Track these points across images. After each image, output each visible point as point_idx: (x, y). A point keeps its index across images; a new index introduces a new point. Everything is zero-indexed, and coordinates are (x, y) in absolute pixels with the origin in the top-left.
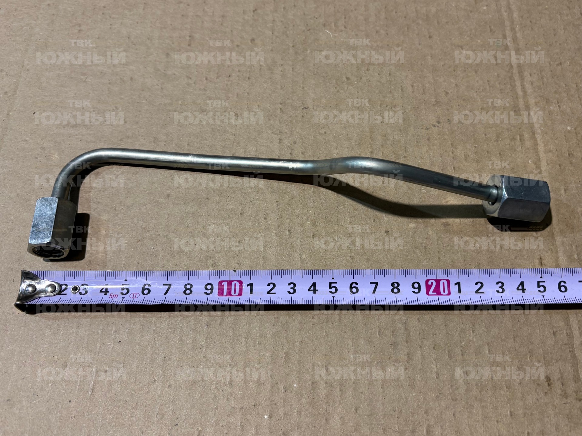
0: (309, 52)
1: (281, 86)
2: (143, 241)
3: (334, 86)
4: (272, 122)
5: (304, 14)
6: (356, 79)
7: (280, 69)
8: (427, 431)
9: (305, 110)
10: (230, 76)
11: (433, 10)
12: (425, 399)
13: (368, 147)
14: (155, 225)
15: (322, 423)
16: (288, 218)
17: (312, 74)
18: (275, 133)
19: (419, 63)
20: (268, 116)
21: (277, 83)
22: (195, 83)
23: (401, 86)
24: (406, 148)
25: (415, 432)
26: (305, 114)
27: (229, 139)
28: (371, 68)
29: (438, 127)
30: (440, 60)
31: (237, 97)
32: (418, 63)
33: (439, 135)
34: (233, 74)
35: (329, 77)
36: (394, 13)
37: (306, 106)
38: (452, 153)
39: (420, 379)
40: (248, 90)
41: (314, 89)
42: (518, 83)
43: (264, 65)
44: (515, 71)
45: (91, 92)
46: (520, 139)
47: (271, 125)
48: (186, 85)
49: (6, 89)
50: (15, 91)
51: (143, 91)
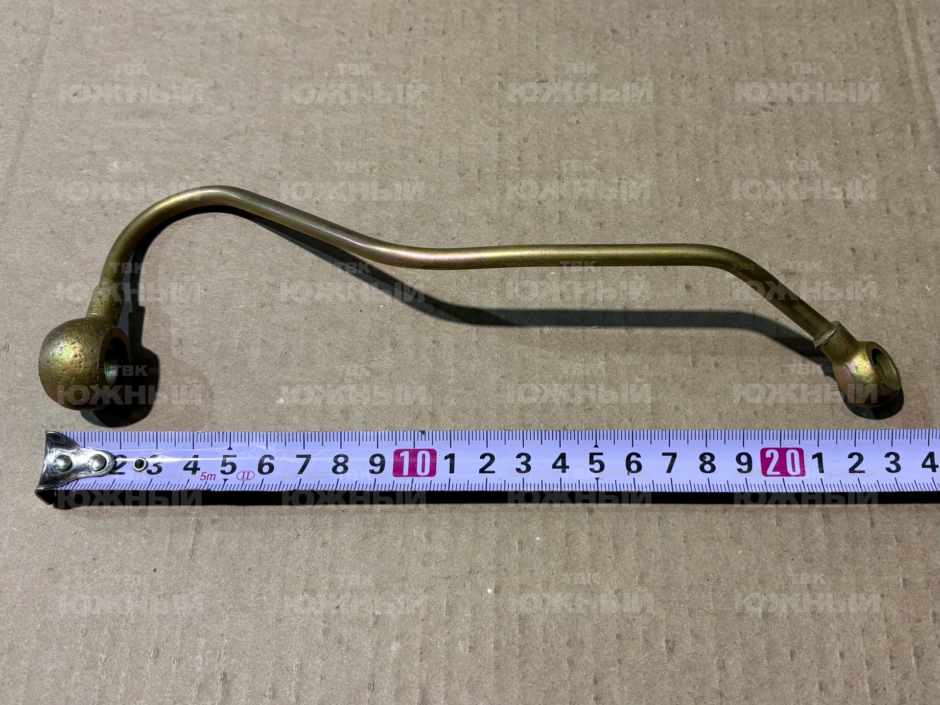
1: (500, 45)
3: (590, 43)
4: (485, 105)
6: (628, 32)
7: (498, 16)
10: (411, 29)
13: (652, 146)
17: (553, 25)
18: (491, 124)
20: (478, 95)
21: (492, 40)
23: (707, 44)
24: (717, 147)
27: (412, 134)
29: (771, 111)
31: (424, 64)
33: (773, 124)
34: (416, 26)
35: (582, 29)
37: (543, 78)
38: (797, 154)
40: (442, 53)
41: (557, 50)
42: (907, 39)
43: (470, 11)
44: (901, 16)
45: (171, 58)
46: (912, 131)
47: (484, 110)
48: (335, 45)
49: (25, 55)
50: (40, 58)
51: (262, 55)
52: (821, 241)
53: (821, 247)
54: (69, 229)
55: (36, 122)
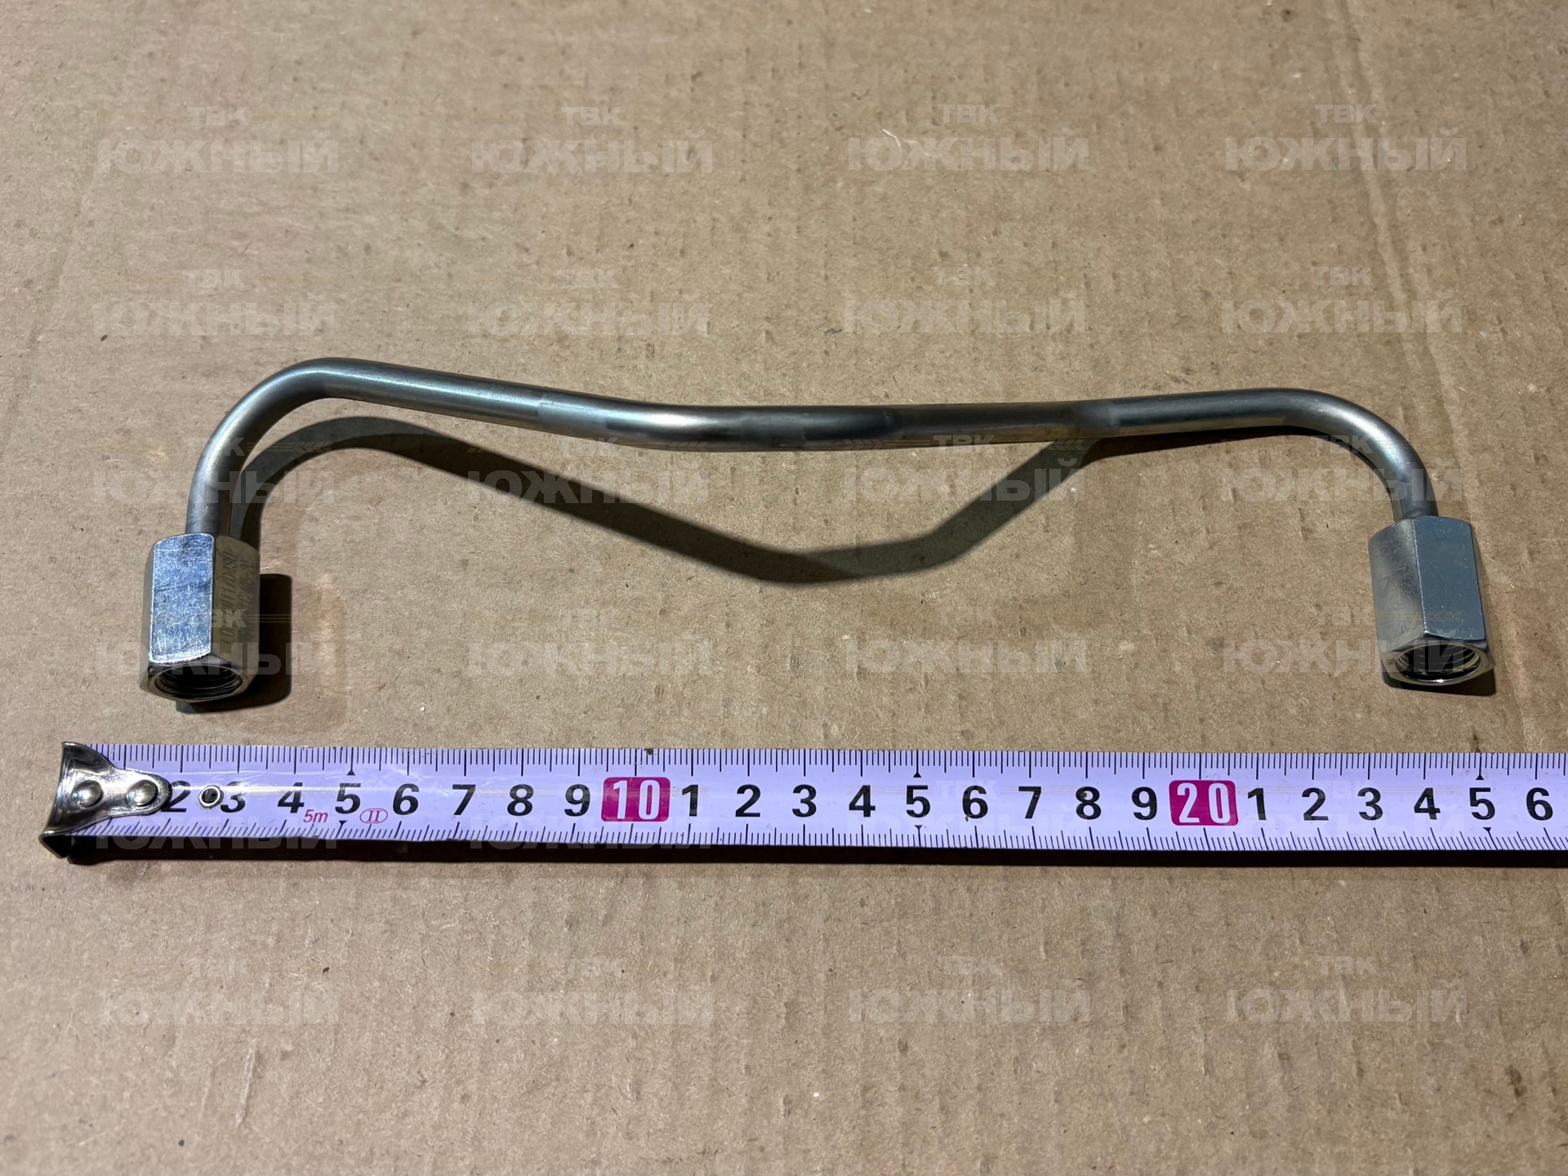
0: (840, 185)
1: (769, 274)
2: (395, 686)
3: (907, 273)
4: (745, 367)
5: (827, 87)
6: (965, 256)
7: (766, 228)
9: (832, 338)
10: (632, 246)
11: (1164, 79)
14: (427, 645)
16: (790, 625)
17: (851, 243)
19: (1131, 216)
20: (733, 351)
21: (757, 266)
22: (538, 263)
23: (1085, 276)
26: (833, 347)
28: (1005, 228)
30: (1185, 207)
32: (1126, 215)
34: (641, 242)
35: (894, 252)
36: (1061, 86)
37: (834, 326)
39: (1162, 1077)
40: (680, 285)
41: (856, 283)
42: (1392, 270)
43: (723, 219)
44: (1383, 237)
45: (258, 283)
46: (1406, 418)
47: (743, 374)
48: (513, 268)
49: (30, 273)
50: (53, 281)
51: (399, 280)
52: (1268, 592)
53: (1267, 602)
54: (79, 554)
55: (40, 380)
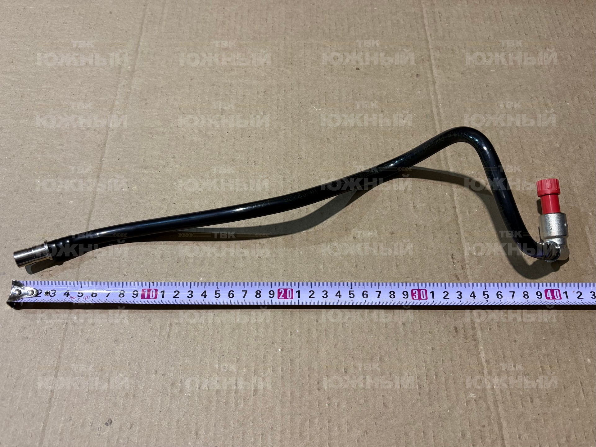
0: (302, 121)
1: (284, 144)
3: (319, 144)
4: (278, 167)
5: (298, 95)
6: (333, 139)
7: (283, 132)
8: (380, 359)
9: (300, 160)
12: (378, 339)
15: (315, 354)
17: (305, 136)
18: (280, 174)
20: (276, 163)
21: (281, 142)
22: (226, 141)
23: (362, 145)
25: (373, 359)
26: (300, 162)
28: (343, 132)
31: (255, 150)
32: (374, 129)
34: (252, 135)
37: (300, 157)
39: (376, 328)
40: (262, 146)
41: (306, 146)
